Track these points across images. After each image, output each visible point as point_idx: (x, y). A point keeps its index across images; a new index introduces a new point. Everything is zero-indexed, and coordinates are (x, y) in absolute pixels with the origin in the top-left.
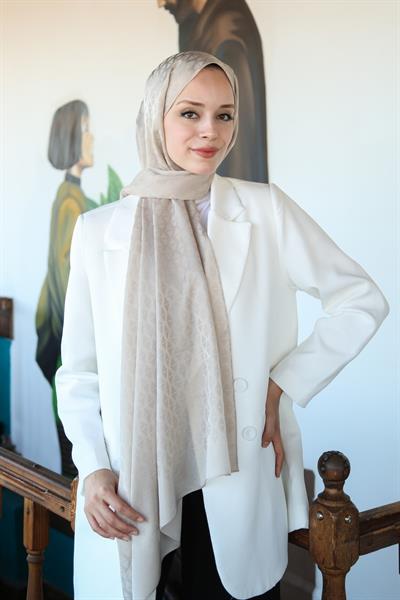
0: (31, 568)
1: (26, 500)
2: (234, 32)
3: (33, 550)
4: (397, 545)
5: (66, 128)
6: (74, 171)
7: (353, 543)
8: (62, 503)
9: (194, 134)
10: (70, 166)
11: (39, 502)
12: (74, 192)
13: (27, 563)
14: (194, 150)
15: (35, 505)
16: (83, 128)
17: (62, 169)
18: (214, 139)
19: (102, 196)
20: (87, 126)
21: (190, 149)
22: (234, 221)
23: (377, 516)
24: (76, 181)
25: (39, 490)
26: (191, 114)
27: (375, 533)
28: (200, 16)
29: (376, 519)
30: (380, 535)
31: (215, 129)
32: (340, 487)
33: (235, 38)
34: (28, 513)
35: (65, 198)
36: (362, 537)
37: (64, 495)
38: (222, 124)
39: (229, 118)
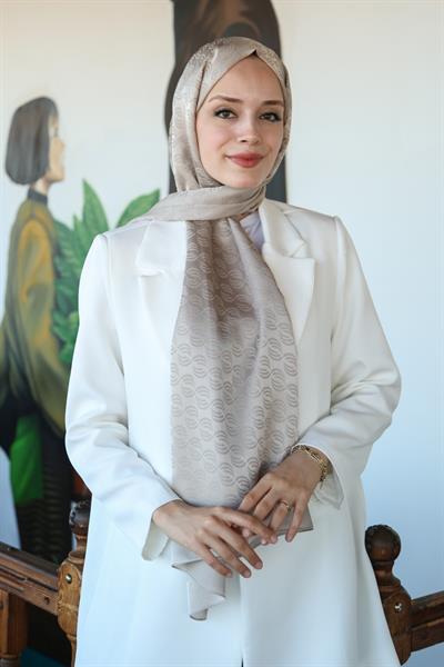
2: (244, 14)
3: (8, 653)
5: (29, 132)
6: (40, 186)
7: (405, 636)
8: (46, 593)
9: (230, 138)
10: (34, 180)
11: (15, 592)
12: (39, 212)
14: (230, 157)
15: (11, 597)
16: (51, 132)
17: (23, 183)
18: (256, 143)
19: (75, 218)
20: (57, 129)
21: (225, 156)
22: (292, 256)
23: (433, 604)
24: (42, 199)
25: (15, 578)
26: (226, 113)
27: (430, 624)
29: (433, 609)
30: (434, 627)
31: (256, 131)
32: (389, 569)
33: (243, 20)
35: (27, 221)
36: (415, 629)
37: (48, 584)
38: (267, 125)
39: (277, 118)
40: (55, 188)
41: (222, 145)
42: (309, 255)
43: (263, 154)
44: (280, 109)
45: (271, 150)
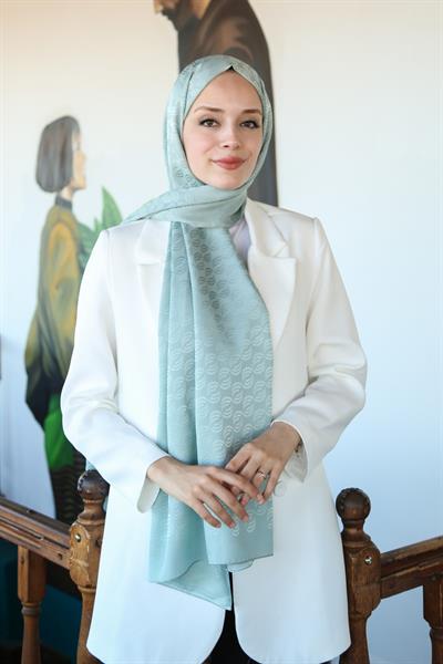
0: (27, 621)
1: (20, 549)
2: (239, 40)
3: (29, 601)
4: (421, 587)
5: (56, 147)
6: (65, 193)
7: (375, 586)
8: (59, 550)
9: (215, 144)
10: (61, 188)
11: (34, 550)
12: (65, 216)
13: (22, 615)
14: (215, 162)
15: (30, 553)
16: (74, 146)
17: (51, 191)
18: (237, 148)
19: (96, 221)
20: (79, 144)
21: (210, 160)
22: (275, 256)
23: (400, 557)
24: (67, 205)
25: (34, 537)
26: (209, 122)
27: (398, 574)
28: (201, 22)
29: (399, 560)
30: (401, 577)
31: (237, 137)
32: (360, 527)
33: (239, 45)
34: (23, 562)
35: (54, 225)
36: (384, 579)
37: (61, 542)
38: (247, 131)
39: (256, 126)
40: (78, 194)
41: (208, 150)
42: (291, 255)
43: (244, 158)
44: (258, 117)
45: (251, 154)
